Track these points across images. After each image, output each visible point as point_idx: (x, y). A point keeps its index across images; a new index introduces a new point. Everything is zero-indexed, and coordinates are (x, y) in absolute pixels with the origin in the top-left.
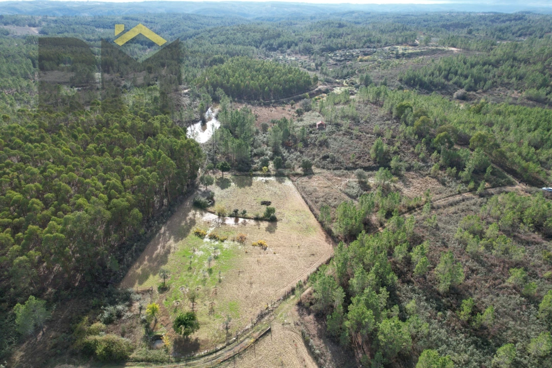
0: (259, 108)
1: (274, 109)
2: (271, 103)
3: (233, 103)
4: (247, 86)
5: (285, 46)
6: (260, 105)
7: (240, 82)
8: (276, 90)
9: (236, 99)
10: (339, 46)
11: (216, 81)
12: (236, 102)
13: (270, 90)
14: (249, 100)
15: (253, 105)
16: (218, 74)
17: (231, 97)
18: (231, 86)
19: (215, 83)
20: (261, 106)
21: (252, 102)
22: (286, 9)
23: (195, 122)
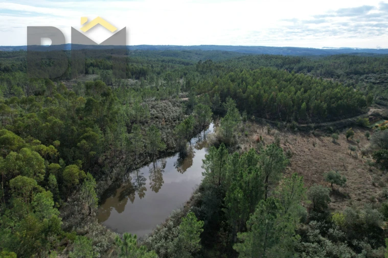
0: (291, 137)
1: (317, 140)
2: (310, 128)
3: (247, 123)
4: (273, 100)
5: (305, 70)
6: (292, 130)
7: (262, 92)
8: (318, 108)
9: (253, 117)
10: (366, 70)
11: (228, 89)
12: (252, 121)
13: (308, 108)
14: (274, 119)
15: (280, 129)
16: (233, 81)
17: (245, 113)
18: (248, 97)
19: (226, 91)
20: (294, 133)
21: (279, 124)
22: (298, 52)
23: (167, 153)
